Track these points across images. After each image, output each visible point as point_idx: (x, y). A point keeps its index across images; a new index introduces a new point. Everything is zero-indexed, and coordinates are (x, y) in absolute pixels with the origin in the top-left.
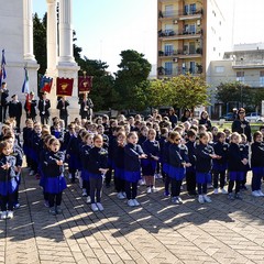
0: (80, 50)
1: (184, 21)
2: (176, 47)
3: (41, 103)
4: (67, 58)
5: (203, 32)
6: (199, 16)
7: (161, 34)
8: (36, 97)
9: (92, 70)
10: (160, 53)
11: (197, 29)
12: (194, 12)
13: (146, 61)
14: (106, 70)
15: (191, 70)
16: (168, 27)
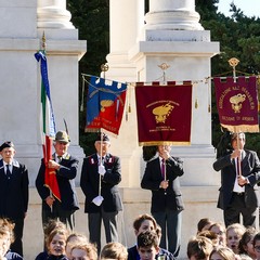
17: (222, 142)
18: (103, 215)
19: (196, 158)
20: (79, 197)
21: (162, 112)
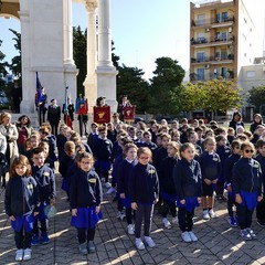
0: (118, 58)
1: (215, 29)
2: (208, 54)
4: (105, 62)
5: (234, 39)
6: (230, 24)
7: (193, 42)
9: (127, 79)
10: (193, 60)
11: (228, 36)
12: (226, 20)
13: (180, 67)
14: (143, 77)
15: (222, 75)
16: (201, 35)
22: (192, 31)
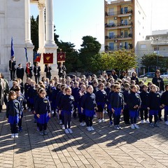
0: (58, 36)
1: (120, 18)
2: (116, 33)
3: (35, 69)
4: (50, 41)
5: (132, 24)
6: (130, 14)
7: (106, 26)
8: (32, 65)
9: (65, 48)
10: (106, 37)
11: (129, 22)
12: (127, 12)
13: (97, 42)
14: (74, 48)
15: (125, 47)
16: (111, 22)
17: (59, 64)
18: (37, 76)
19: (54, 67)
20: (33, 73)
21: (48, 58)
22: (106, 19)
